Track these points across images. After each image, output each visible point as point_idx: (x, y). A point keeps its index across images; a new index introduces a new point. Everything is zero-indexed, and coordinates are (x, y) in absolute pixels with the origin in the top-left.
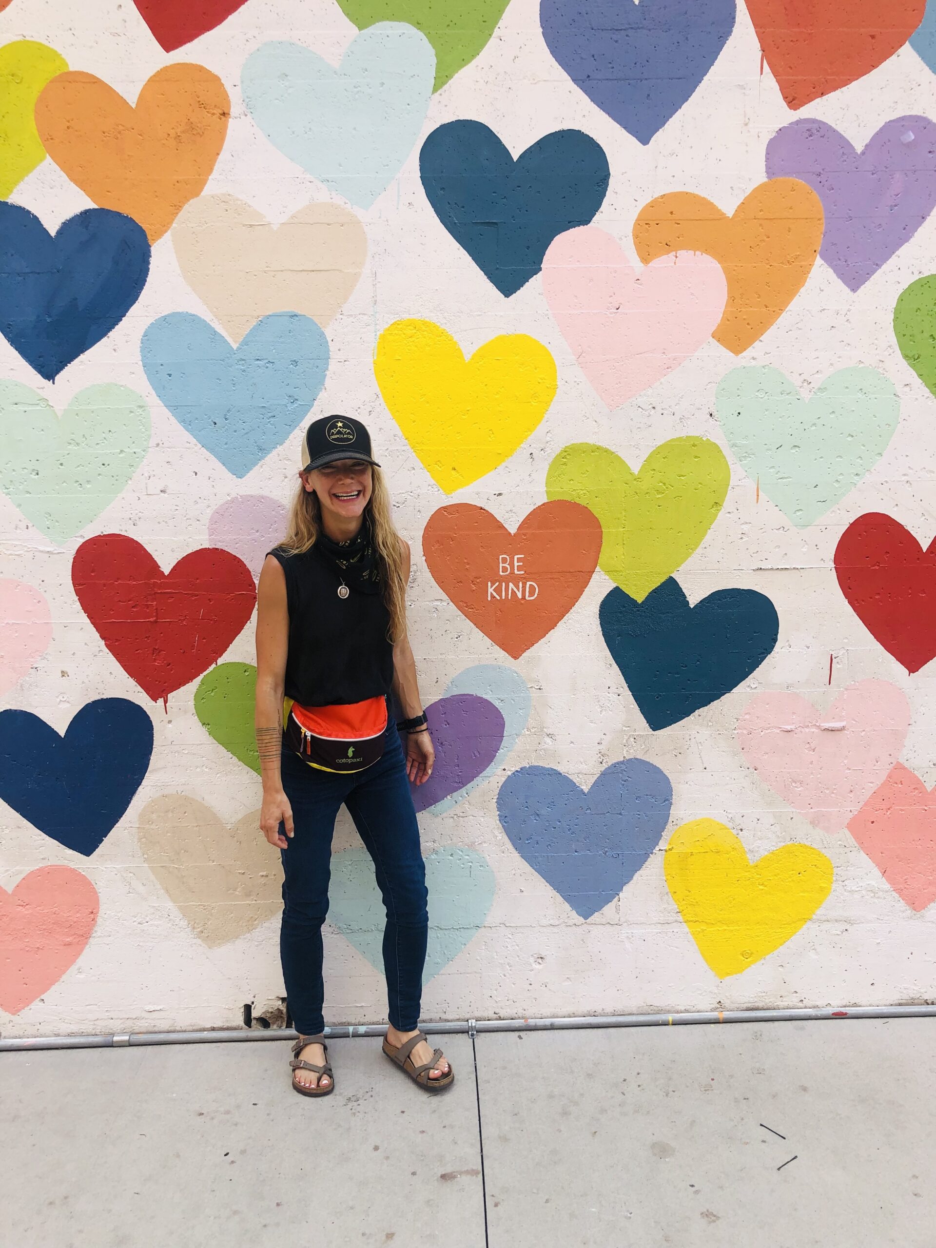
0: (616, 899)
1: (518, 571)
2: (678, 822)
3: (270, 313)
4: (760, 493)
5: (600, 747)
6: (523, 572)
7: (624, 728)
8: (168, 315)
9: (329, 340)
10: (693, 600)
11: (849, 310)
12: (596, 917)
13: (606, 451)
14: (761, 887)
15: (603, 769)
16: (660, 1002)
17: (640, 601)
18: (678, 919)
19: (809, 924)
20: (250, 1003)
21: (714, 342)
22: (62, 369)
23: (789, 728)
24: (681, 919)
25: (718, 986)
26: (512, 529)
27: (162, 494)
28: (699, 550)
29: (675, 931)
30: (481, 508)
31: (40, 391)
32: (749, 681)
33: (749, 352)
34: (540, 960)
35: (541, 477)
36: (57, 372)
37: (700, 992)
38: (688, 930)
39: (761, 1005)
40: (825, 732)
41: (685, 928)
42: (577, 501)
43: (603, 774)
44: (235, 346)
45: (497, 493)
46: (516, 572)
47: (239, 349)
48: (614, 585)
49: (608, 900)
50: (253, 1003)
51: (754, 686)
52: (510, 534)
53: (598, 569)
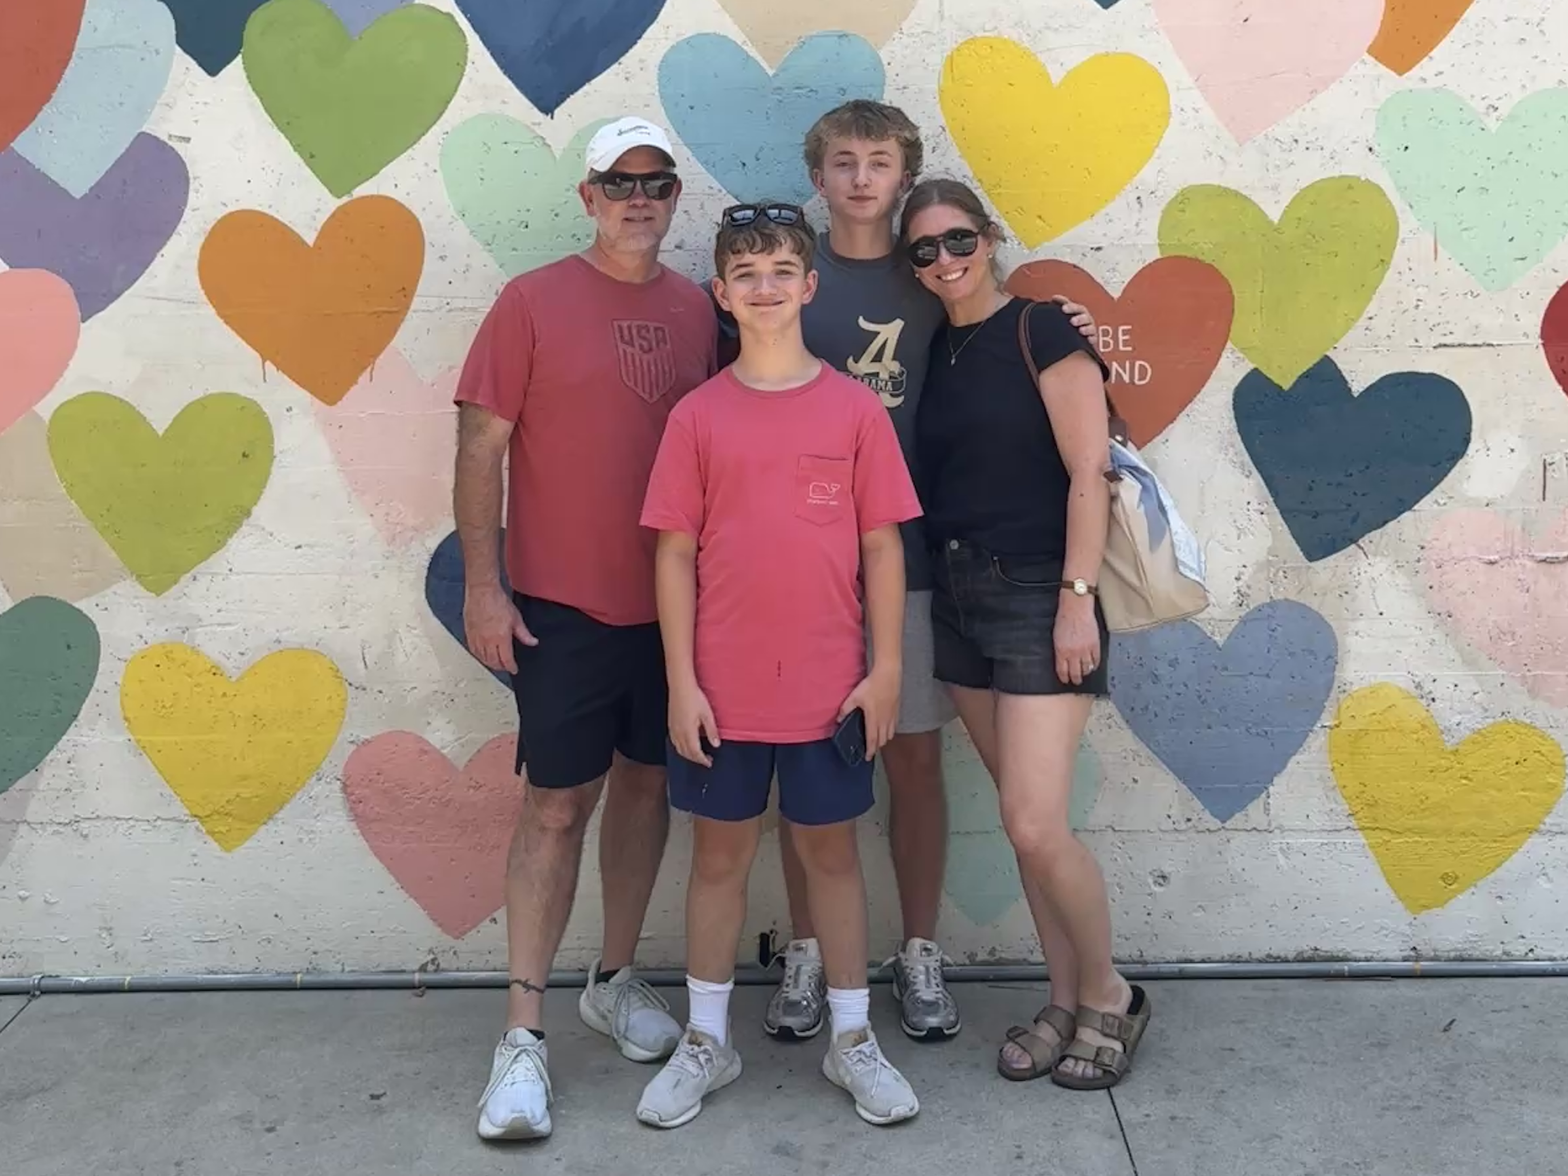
0: (1264, 795)
1: (1124, 346)
2: (1347, 688)
3: (814, 33)
4: (1439, 248)
5: (1240, 583)
6: (1130, 349)
7: (1271, 558)
8: (691, 37)
9: (885, 62)
10: (1357, 387)
12: (1237, 820)
13: (1237, 194)
14: (1464, 781)
15: (1243, 614)
16: (1327, 946)
17: (1286, 386)
18: (1350, 824)
19: (1536, 839)
20: (768, 932)
21: (1370, 59)
22: (563, 100)
23: (1492, 558)
24: (1353, 823)
25: (1410, 924)
26: (1116, 292)
28: (1362, 322)
29: (1348, 841)
30: (1075, 266)
31: (536, 128)
32: (1436, 493)
33: (1417, 71)
34: (1161, 881)
35: (1152, 226)
36: (557, 105)
37: (1385, 932)
38: (1364, 841)
39: (1476, 954)
40: (1543, 565)
41: (1361, 838)
42: (1201, 257)
43: (1243, 621)
44: (771, 72)
45: (1096, 246)
46: (1121, 348)
48: (1252, 366)
49: (1253, 795)
50: (772, 932)
51: (1442, 502)
52: (1113, 298)
53: (1229, 345)
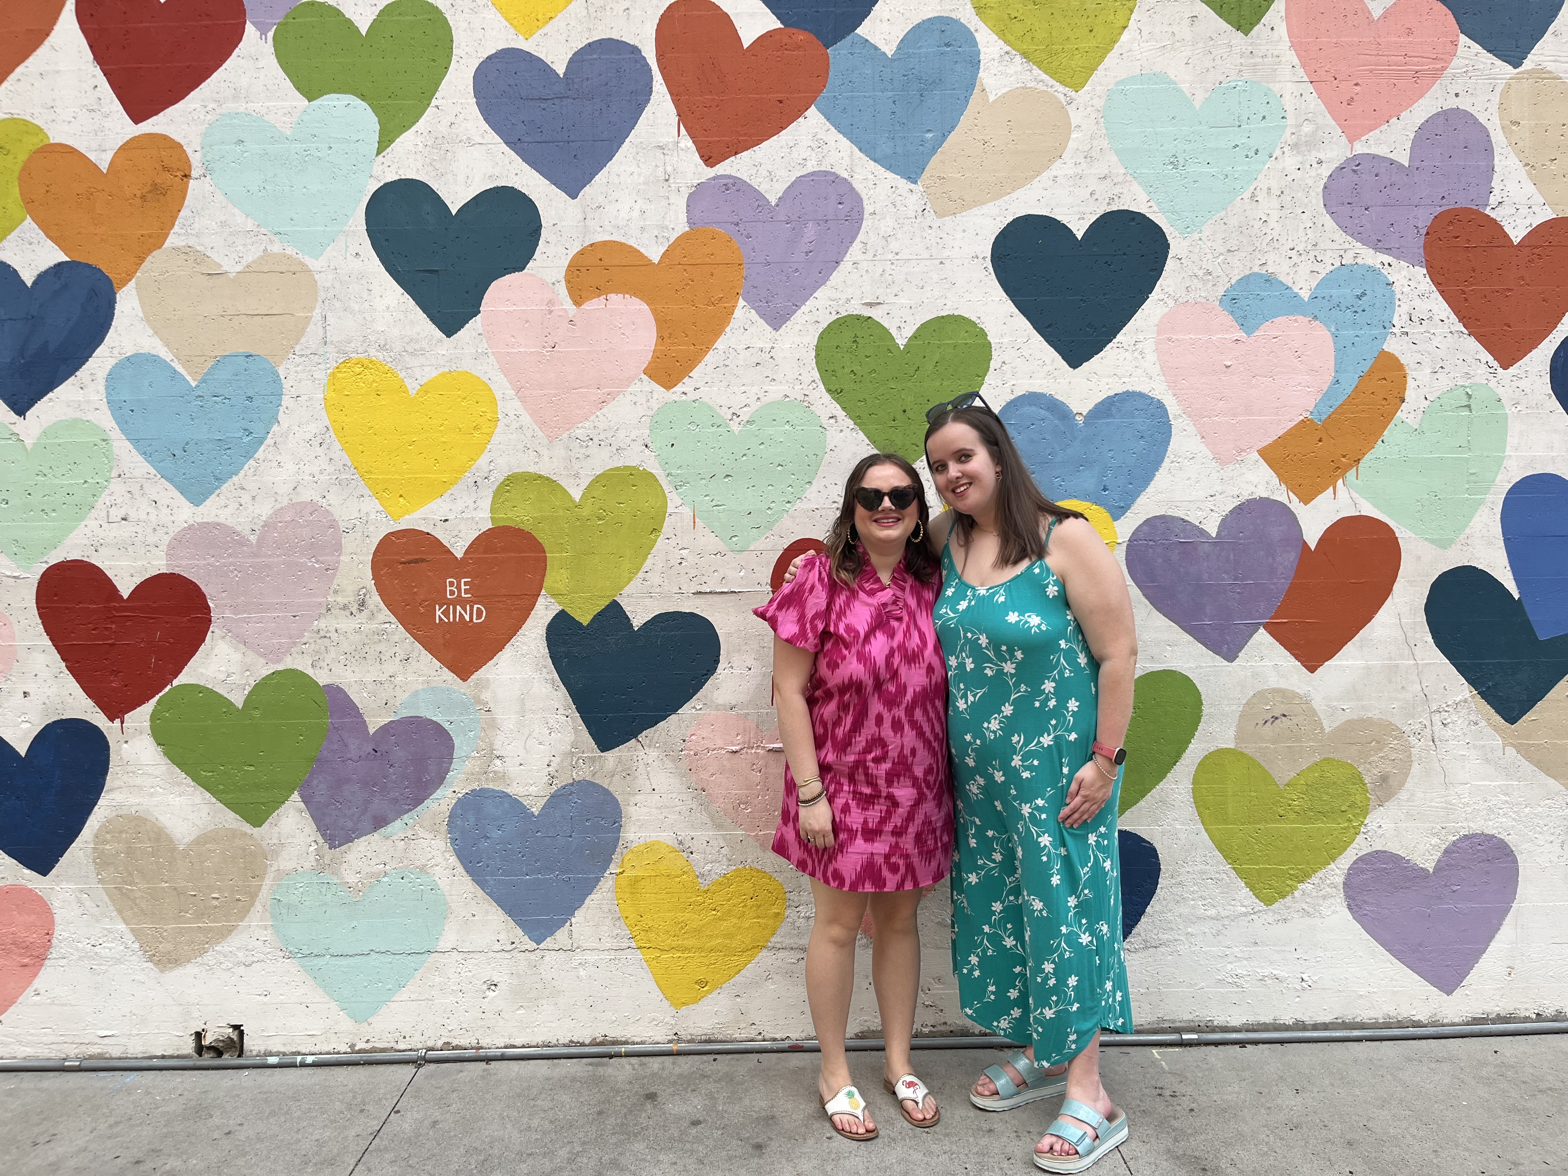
0: (568, 924)
1: (465, 594)
2: (628, 845)
3: (227, 354)
4: (697, 520)
5: (550, 769)
6: (469, 596)
7: (573, 750)
8: (131, 356)
9: (282, 377)
10: (637, 622)
11: (773, 348)
12: (548, 943)
13: (548, 479)
14: (714, 912)
15: (552, 791)
16: (614, 1033)
17: (585, 624)
18: (631, 945)
19: (764, 953)
20: (200, 1030)
21: (645, 378)
22: (32, 405)
23: (734, 748)
24: (633, 945)
25: (674, 1017)
26: (459, 555)
27: (123, 522)
28: (641, 575)
29: (629, 957)
30: (428, 534)
31: (11, 427)
32: (693, 702)
33: (679, 388)
34: (493, 987)
35: (486, 503)
36: (28, 409)
37: (655, 1023)
38: (641, 957)
39: (720, 1037)
40: (771, 753)
41: (639, 954)
42: (521, 526)
43: (553, 796)
44: (194, 384)
45: (443, 519)
46: (463, 595)
47: (197, 386)
48: (560, 608)
49: (561, 924)
50: (203, 1030)
51: (698, 708)
52: (456, 558)
53: (543, 592)
